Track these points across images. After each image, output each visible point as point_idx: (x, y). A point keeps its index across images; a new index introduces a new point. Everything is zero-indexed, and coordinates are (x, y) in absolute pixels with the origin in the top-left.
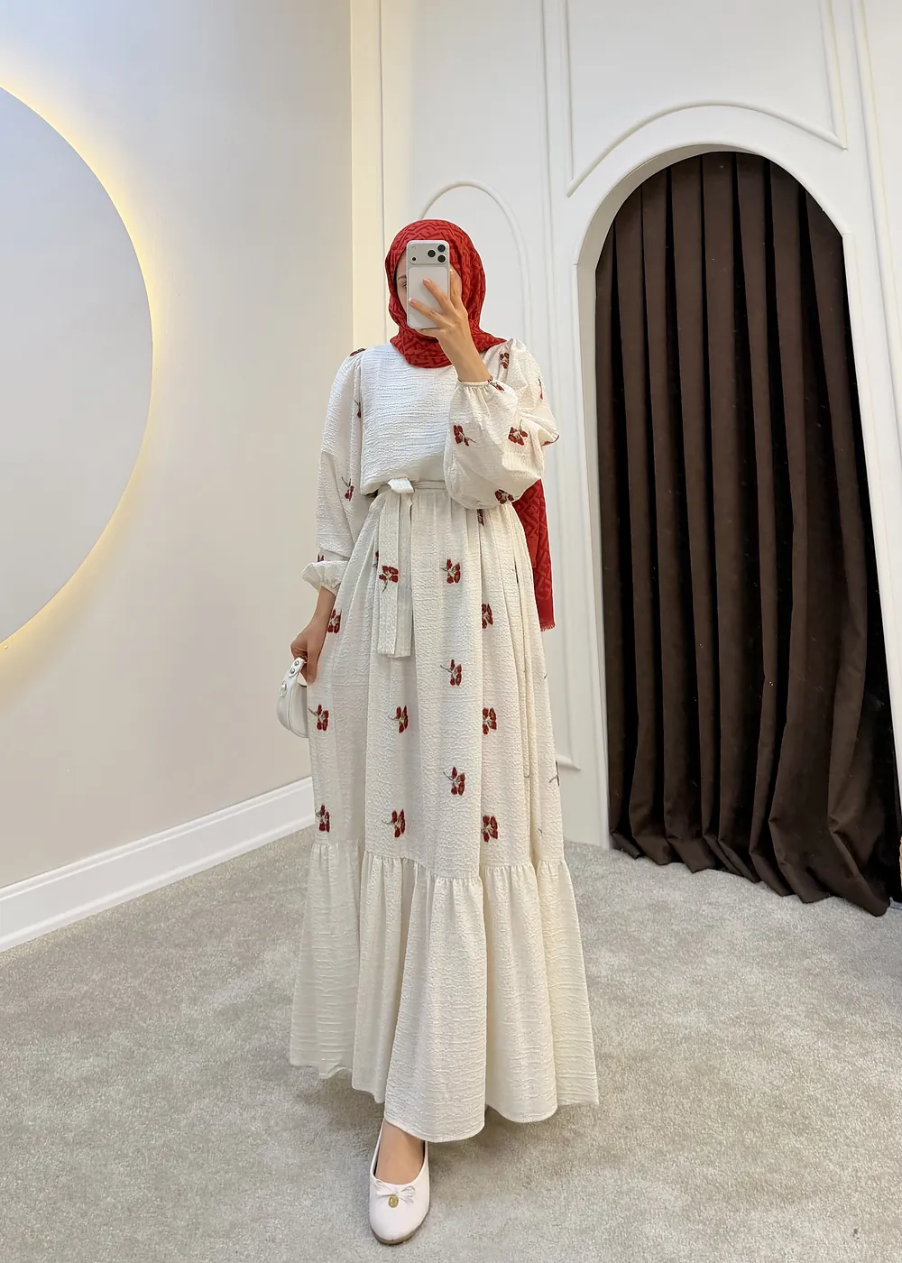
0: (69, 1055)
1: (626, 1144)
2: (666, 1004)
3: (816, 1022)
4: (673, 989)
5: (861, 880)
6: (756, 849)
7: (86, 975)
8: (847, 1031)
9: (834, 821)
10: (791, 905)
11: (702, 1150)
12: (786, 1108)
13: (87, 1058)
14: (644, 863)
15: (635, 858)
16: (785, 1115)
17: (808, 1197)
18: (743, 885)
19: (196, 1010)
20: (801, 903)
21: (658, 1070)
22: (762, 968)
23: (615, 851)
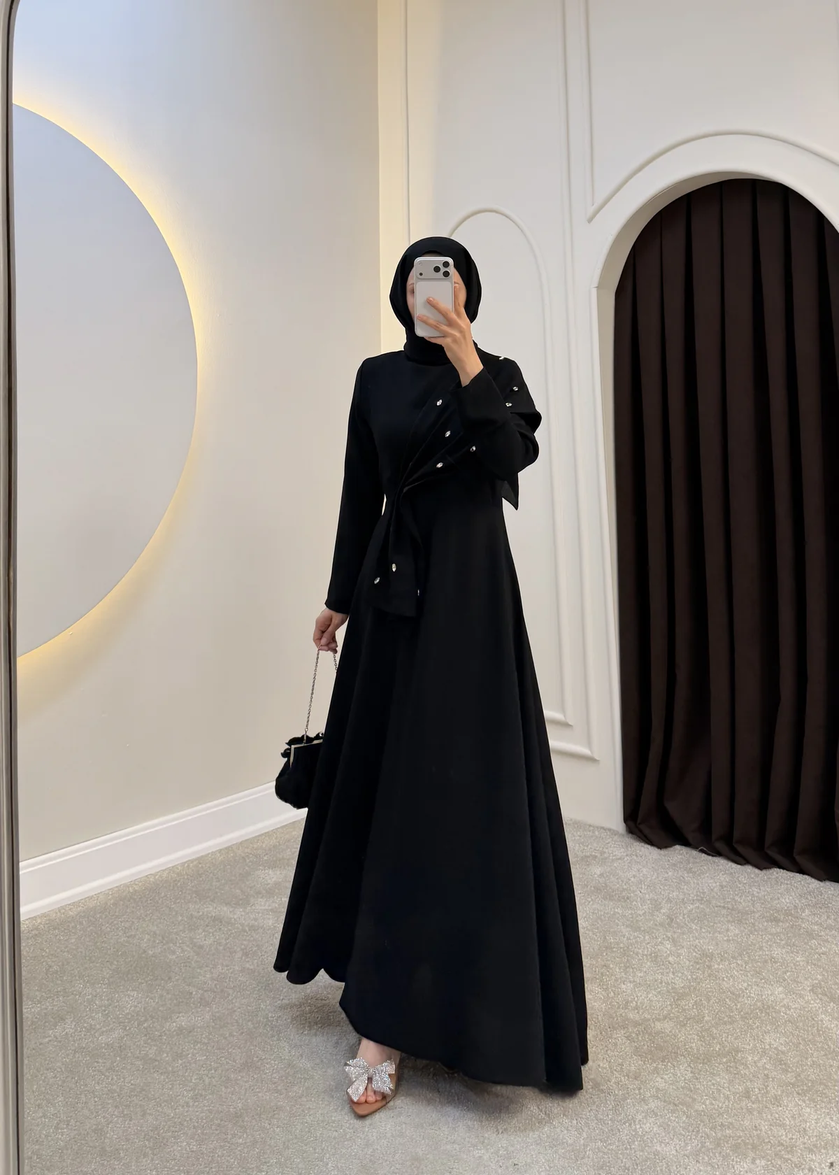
23: (630, 835)
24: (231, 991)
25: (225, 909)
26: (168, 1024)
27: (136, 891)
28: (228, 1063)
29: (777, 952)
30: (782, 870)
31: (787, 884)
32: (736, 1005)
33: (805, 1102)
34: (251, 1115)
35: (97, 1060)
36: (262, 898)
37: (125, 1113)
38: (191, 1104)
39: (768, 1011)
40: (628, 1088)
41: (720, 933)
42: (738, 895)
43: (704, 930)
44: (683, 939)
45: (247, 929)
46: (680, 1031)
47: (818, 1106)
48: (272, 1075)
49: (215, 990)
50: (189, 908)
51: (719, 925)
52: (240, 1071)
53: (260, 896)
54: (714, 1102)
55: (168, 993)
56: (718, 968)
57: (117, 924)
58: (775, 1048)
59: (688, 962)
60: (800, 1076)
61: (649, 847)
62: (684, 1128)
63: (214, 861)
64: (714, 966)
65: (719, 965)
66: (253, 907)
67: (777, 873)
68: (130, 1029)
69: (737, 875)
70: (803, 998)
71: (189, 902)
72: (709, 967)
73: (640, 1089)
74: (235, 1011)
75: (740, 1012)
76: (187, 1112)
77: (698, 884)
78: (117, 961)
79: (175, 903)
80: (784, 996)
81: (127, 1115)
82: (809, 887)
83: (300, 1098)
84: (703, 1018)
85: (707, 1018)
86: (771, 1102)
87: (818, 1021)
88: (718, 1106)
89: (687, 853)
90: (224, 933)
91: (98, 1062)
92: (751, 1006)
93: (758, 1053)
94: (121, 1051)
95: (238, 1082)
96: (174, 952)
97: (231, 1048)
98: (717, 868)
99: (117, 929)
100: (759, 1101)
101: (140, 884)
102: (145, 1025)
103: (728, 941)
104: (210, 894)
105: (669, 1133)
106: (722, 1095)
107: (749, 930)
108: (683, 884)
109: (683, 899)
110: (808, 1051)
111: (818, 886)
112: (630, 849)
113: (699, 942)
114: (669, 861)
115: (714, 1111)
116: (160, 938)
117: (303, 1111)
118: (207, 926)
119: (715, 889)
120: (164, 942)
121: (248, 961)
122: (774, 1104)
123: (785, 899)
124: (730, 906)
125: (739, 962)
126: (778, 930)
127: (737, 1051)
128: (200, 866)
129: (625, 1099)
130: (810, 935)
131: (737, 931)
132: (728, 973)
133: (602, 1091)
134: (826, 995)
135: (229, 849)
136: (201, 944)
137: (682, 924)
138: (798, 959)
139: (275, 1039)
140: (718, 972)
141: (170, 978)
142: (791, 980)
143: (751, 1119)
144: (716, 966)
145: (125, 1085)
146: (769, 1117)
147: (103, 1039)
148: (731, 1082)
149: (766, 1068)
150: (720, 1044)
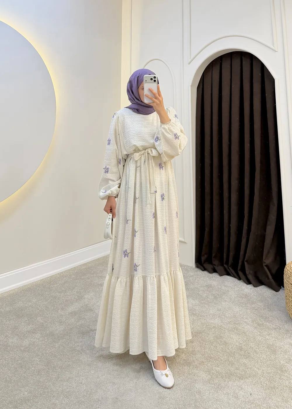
0: (24, 324)
1: (192, 359)
2: (209, 316)
3: (255, 324)
4: (211, 312)
5: (272, 280)
6: (240, 270)
7: (31, 300)
8: (264, 327)
9: (265, 263)
10: (250, 287)
11: (216, 362)
12: (243, 350)
13: (29, 325)
14: (206, 273)
15: (203, 271)
16: (242, 352)
17: (247, 378)
18: (236, 281)
19: (63, 312)
20: (253, 287)
21: (204, 337)
22: (239, 307)
23: (197, 268)
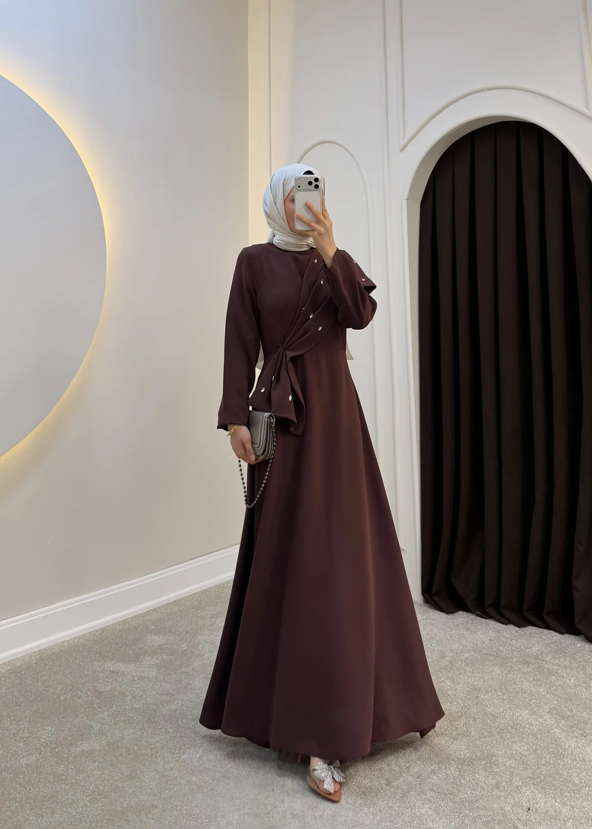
23: (427, 604)
24: (122, 724)
25: (121, 665)
26: (74, 749)
27: (53, 653)
28: (117, 775)
29: (526, 685)
30: (535, 627)
31: (538, 637)
32: (495, 724)
33: (537, 790)
34: (133, 812)
35: (18, 776)
36: (149, 656)
37: (39, 813)
38: (89, 805)
39: (516, 727)
40: (411, 784)
41: (487, 673)
42: (501, 646)
43: (475, 671)
44: (460, 678)
45: (136, 679)
46: (452, 743)
47: (547, 793)
48: (149, 783)
49: (110, 723)
50: (94, 665)
51: (487, 667)
52: (126, 781)
53: (147, 655)
54: (473, 792)
55: (75, 727)
56: (483, 698)
57: (38, 677)
58: (520, 753)
59: (462, 695)
60: (536, 772)
61: (440, 613)
62: (450, 810)
63: (114, 630)
64: (481, 697)
65: (484, 696)
66: (142, 663)
67: (530, 629)
68: (44, 753)
69: (502, 632)
70: (543, 718)
71: (94, 660)
72: (477, 697)
73: (420, 784)
74: (124, 738)
75: (496, 729)
76: (86, 811)
77: (474, 639)
78: (37, 705)
79: (83, 661)
80: (529, 717)
81: (40, 814)
82: (553, 639)
83: (170, 798)
84: (470, 733)
85: (473, 734)
86: (514, 790)
87: (552, 733)
88: (476, 794)
89: (467, 617)
90: (119, 682)
91: (19, 778)
92: (505, 724)
93: (507, 757)
94: (37, 770)
95: (125, 789)
96: (80, 698)
97: (120, 764)
98: (488, 627)
99: (38, 681)
100: (505, 790)
101: (57, 648)
102: (57, 750)
103: (493, 678)
104: (110, 655)
105: (439, 815)
106: (479, 787)
107: (507, 671)
108: (463, 639)
109: (462, 650)
110: (543, 754)
111: (559, 638)
112: (426, 615)
113: (471, 680)
114: (454, 622)
115: (473, 798)
116: (71, 687)
117: (172, 808)
118: (106, 678)
119: (486, 643)
120: (73, 690)
121: (136, 702)
122: (516, 792)
123: (535, 648)
124: (495, 654)
125: (499, 694)
126: (529, 671)
127: (493, 755)
128: (103, 634)
129: (409, 792)
130: (551, 672)
131: (499, 672)
132: (490, 700)
133: (393, 787)
134: (560, 715)
135: (124, 622)
136: (102, 690)
137: (460, 667)
138: (541, 690)
139: (153, 757)
140: (483, 701)
141: (77, 716)
142: (535, 705)
143: (499, 803)
144: (482, 696)
145: (39, 794)
146: (512, 801)
147: (24, 761)
148: (486, 777)
149: (512, 767)
150: (481, 751)
